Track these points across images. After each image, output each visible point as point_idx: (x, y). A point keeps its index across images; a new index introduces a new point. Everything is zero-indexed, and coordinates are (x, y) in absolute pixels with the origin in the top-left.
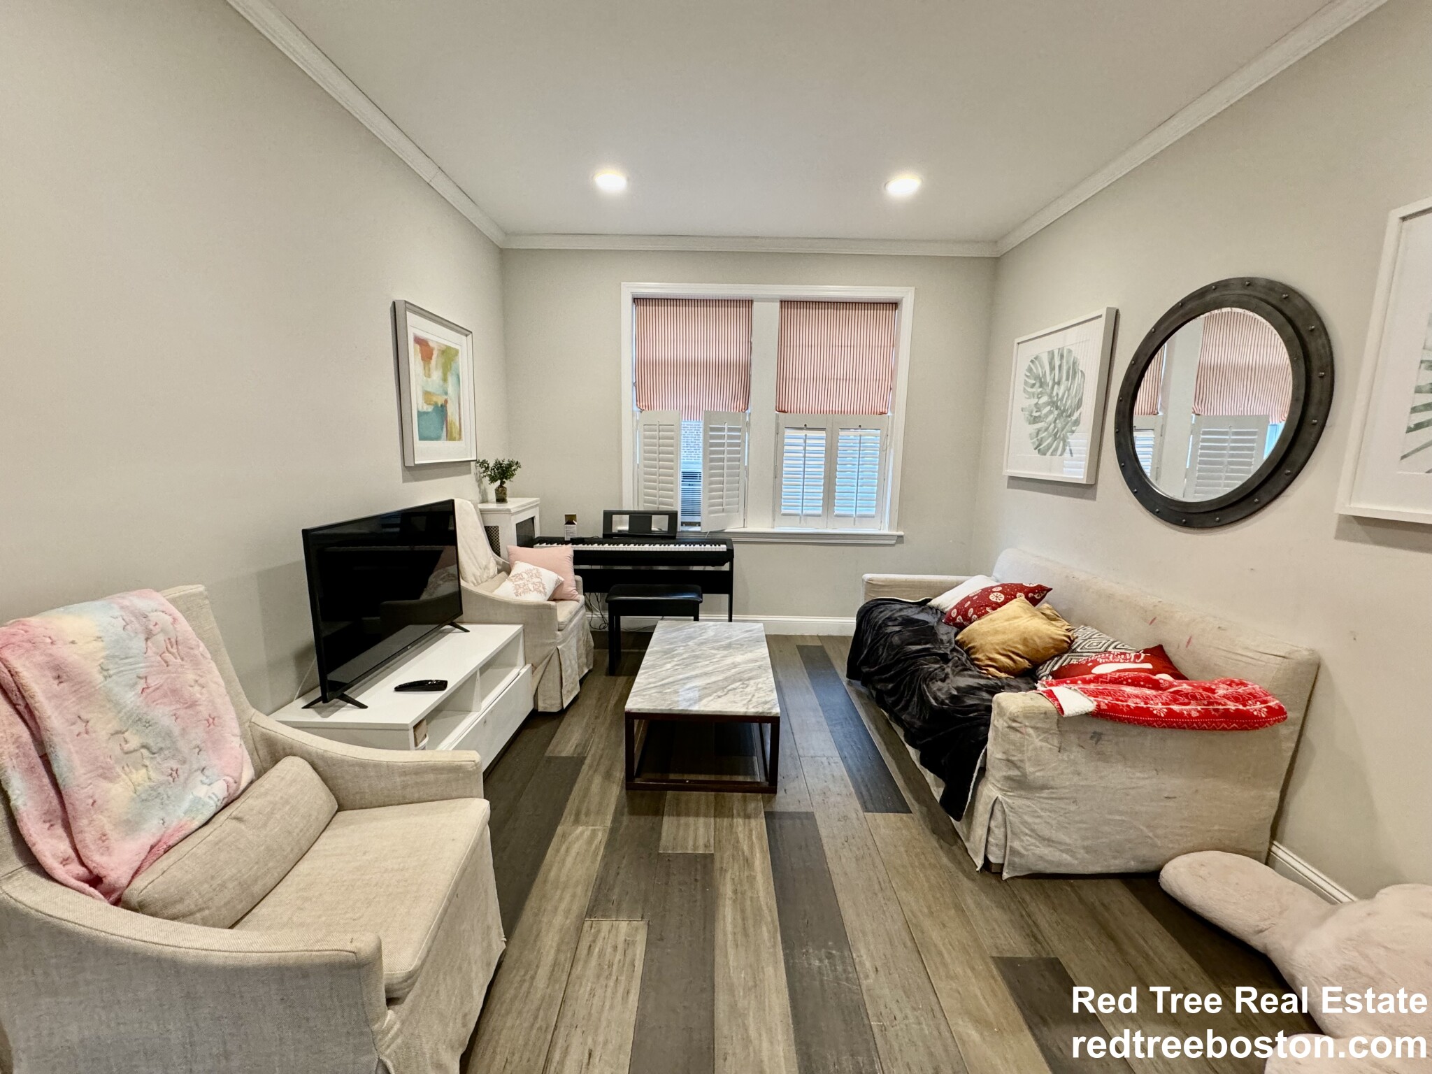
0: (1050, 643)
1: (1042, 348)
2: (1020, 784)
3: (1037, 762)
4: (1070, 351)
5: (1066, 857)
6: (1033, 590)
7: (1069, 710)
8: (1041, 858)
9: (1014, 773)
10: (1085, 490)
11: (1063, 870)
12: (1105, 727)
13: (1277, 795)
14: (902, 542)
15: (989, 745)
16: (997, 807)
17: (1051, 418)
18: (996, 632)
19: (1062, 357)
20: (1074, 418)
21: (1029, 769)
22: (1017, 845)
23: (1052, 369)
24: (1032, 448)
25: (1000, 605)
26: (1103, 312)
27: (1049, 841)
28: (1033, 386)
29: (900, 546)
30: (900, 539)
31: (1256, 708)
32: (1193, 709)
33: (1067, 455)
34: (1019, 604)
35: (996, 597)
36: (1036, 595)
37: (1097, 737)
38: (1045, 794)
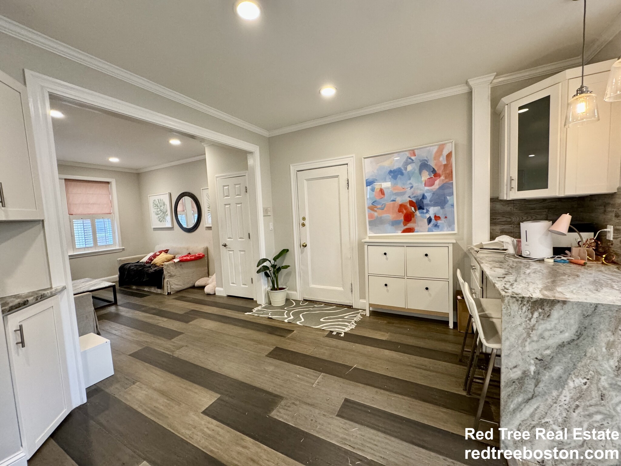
0: (171, 258)
1: (156, 198)
2: (171, 276)
3: (173, 272)
4: (162, 200)
5: (180, 287)
6: (165, 251)
7: (176, 262)
8: (177, 288)
9: (169, 274)
10: (172, 229)
11: (180, 289)
12: (182, 263)
13: (207, 268)
14: (124, 250)
15: (164, 273)
16: (168, 282)
17: (161, 214)
18: (160, 259)
19: (161, 201)
20: (166, 214)
21: (172, 273)
22: (172, 287)
23: (159, 203)
24: (158, 221)
25: (159, 255)
26: (168, 193)
27: (177, 285)
28: (155, 206)
29: (124, 251)
30: (123, 249)
31: (201, 255)
32: (193, 257)
33: (166, 221)
34: (163, 254)
35: (158, 254)
36: (166, 251)
37: (181, 265)
38: (175, 277)
